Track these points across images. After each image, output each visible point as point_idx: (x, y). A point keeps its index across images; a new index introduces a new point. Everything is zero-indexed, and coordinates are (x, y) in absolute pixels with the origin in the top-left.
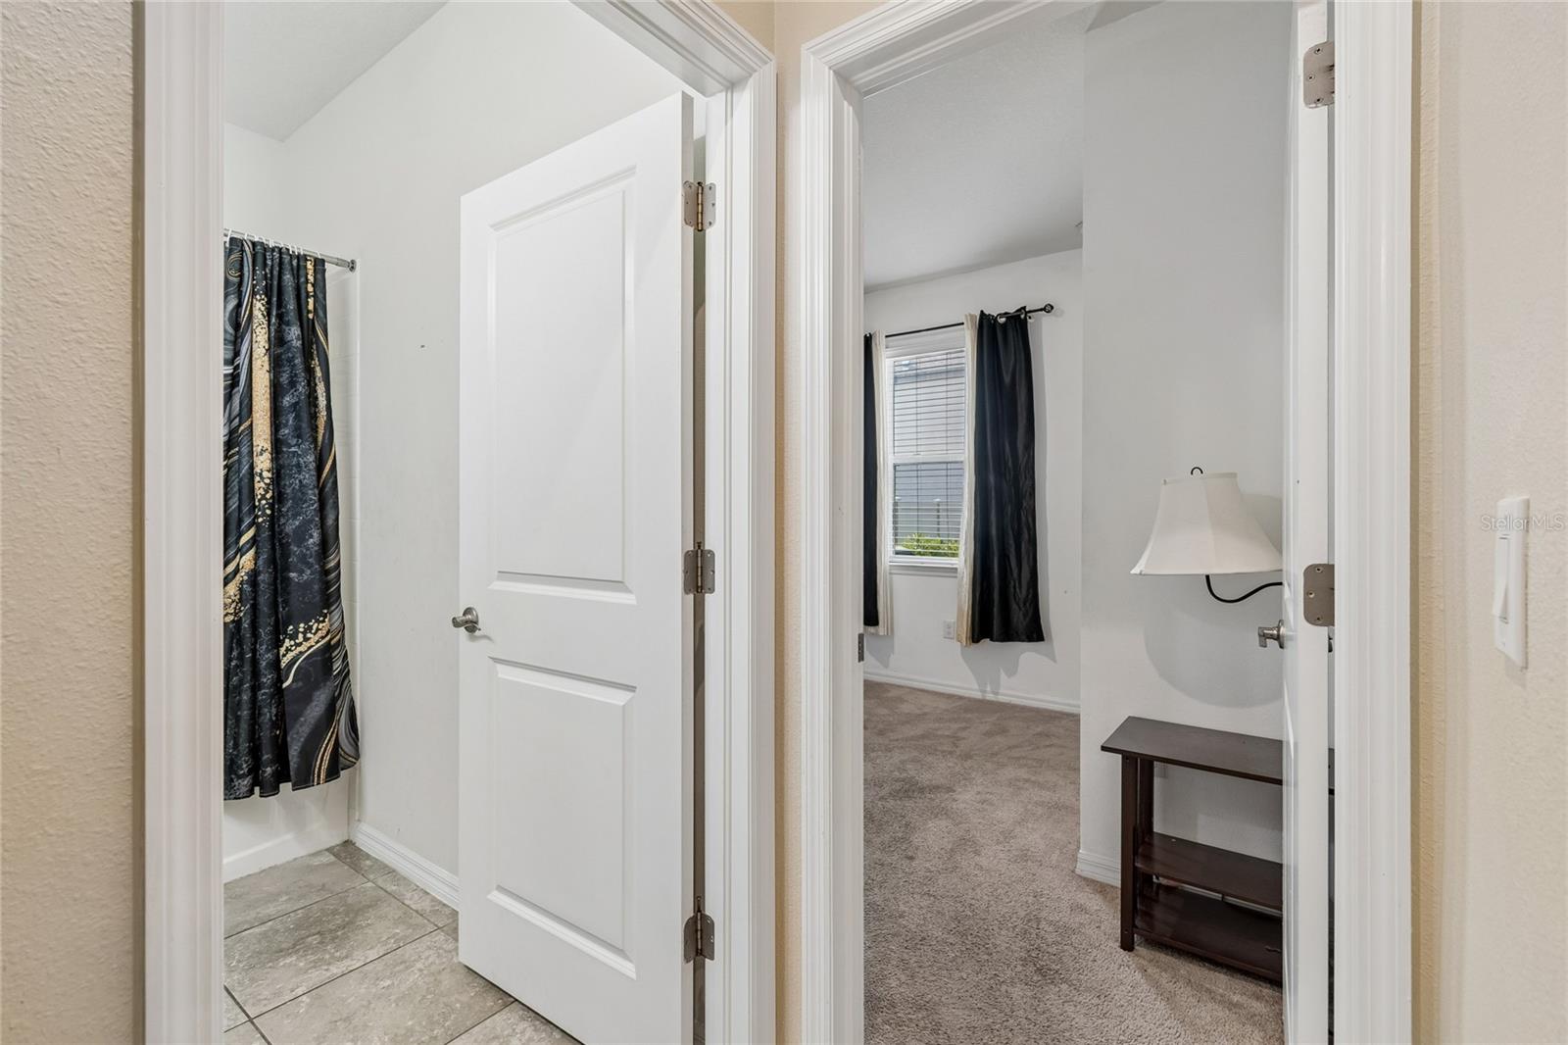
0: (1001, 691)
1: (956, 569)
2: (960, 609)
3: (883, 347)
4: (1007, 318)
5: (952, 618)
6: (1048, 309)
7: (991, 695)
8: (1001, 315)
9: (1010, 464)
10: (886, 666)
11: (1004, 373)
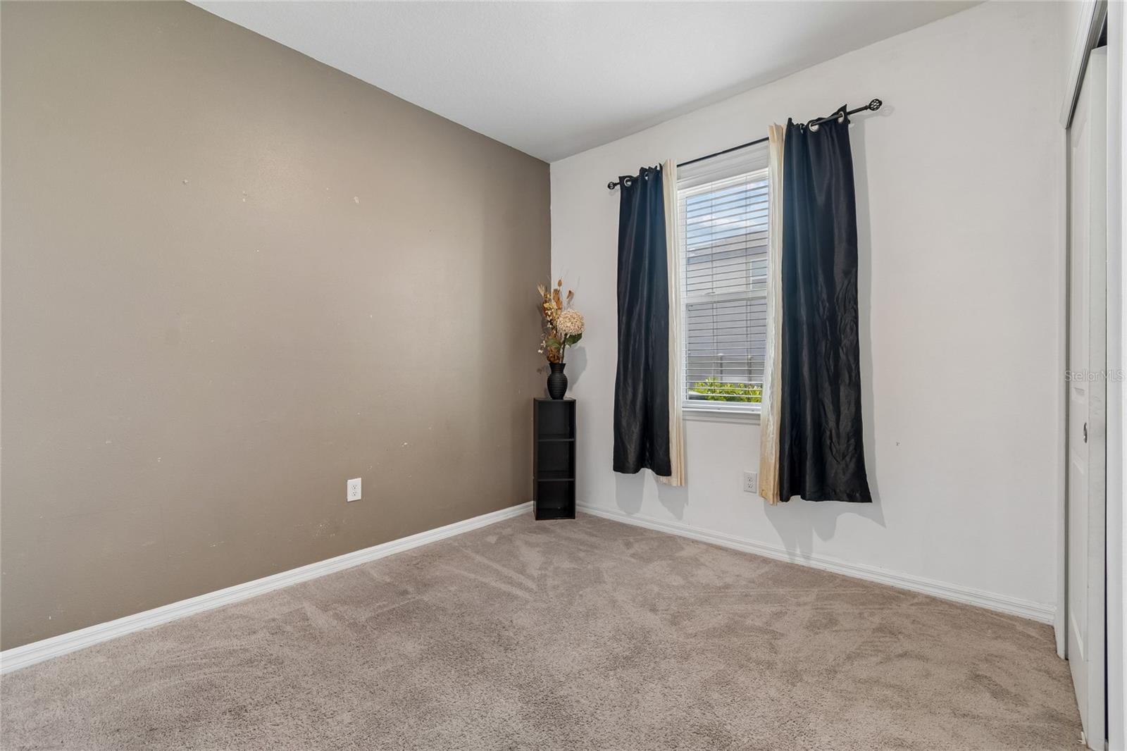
0: (814, 555)
1: (759, 415)
2: (763, 461)
3: (674, 178)
4: (820, 124)
5: (753, 470)
6: (875, 105)
7: (802, 560)
8: (813, 122)
9: (824, 296)
10: (680, 517)
11: (816, 191)
